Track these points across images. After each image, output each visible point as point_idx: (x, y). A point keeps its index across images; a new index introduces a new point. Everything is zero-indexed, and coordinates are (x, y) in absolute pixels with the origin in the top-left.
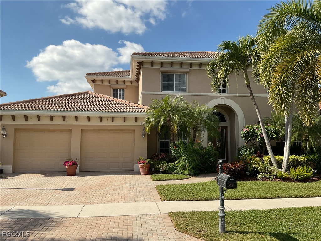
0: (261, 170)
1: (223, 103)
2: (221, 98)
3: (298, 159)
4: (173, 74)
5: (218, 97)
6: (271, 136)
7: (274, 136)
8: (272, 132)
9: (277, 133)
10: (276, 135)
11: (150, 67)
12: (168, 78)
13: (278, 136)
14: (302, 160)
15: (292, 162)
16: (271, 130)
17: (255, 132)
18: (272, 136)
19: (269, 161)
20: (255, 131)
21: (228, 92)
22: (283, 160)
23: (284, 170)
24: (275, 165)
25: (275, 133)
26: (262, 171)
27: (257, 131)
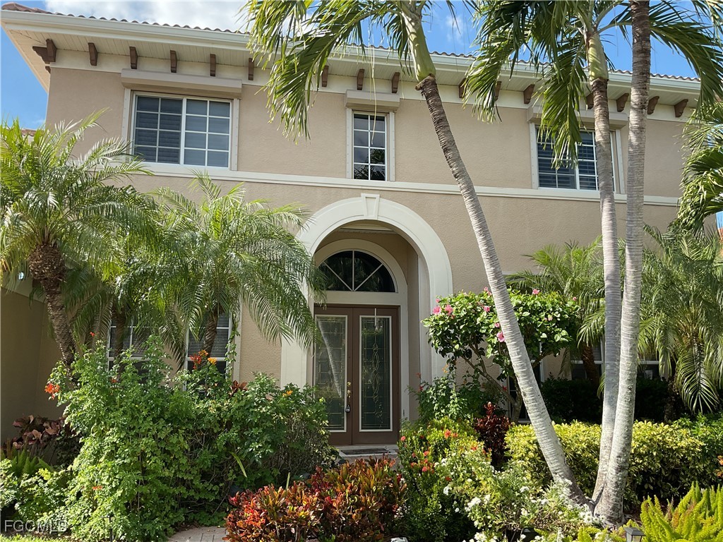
0: (483, 511)
1: (372, 216)
2: (364, 195)
3: (665, 443)
4: (181, 101)
5: (356, 192)
6: (544, 336)
7: (558, 338)
8: (550, 318)
9: (571, 325)
10: (564, 333)
11: (84, 65)
12: (159, 113)
13: (574, 337)
14: (683, 444)
15: (640, 456)
16: (544, 309)
17: (479, 320)
18: (551, 335)
19: (531, 454)
20: (477, 314)
21: (392, 177)
22: (597, 449)
23: (603, 508)
24: (558, 479)
25: (561, 323)
26: (486, 521)
27: (485, 314)
